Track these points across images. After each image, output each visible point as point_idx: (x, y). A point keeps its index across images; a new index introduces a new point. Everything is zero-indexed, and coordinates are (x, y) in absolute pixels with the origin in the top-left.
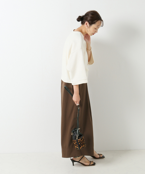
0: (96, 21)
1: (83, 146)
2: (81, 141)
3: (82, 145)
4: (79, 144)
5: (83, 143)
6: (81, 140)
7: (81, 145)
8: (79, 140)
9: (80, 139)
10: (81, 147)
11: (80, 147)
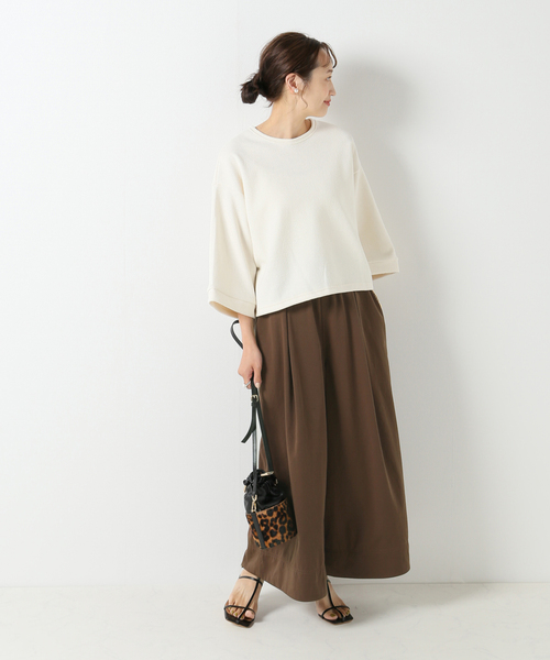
0: (313, 55)
1: (279, 536)
2: (269, 518)
3: (273, 534)
4: (263, 528)
5: (276, 527)
6: (270, 514)
7: (268, 534)
8: (260, 516)
9: (265, 512)
10: (270, 541)
11: (266, 539)
